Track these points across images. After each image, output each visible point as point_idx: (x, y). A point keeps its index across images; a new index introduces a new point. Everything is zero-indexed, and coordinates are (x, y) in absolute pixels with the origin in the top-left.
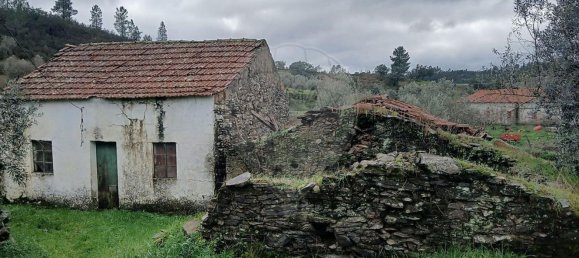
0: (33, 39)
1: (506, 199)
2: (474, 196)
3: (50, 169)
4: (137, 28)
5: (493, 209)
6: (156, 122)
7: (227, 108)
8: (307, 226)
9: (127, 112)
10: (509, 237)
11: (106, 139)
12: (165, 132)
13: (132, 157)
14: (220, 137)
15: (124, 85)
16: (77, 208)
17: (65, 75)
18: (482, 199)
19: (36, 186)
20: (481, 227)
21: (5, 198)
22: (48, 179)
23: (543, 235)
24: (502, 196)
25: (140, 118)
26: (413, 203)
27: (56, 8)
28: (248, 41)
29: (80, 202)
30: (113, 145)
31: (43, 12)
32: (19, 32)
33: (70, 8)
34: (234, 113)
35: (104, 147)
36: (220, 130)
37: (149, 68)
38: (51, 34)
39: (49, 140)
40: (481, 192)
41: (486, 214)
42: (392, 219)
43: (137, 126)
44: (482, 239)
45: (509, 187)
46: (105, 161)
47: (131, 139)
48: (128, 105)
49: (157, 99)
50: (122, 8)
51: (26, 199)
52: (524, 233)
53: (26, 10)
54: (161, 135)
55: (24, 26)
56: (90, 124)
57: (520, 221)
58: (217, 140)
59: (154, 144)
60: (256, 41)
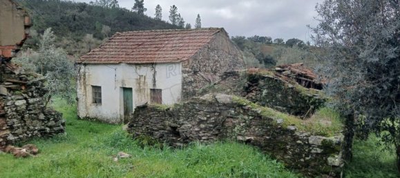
0: (120, 27)
1: (251, 117)
2: (236, 115)
3: (100, 101)
4: (182, 19)
5: (245, 122)
6: (152, 77)
7: (190, 70)
8: (169, 128)
9: (138, 71)
10: (252, 138)
11: (127, 86)
12: (157, 83)
13: (140, 97)
14: (185, 87)
15: (139, 56)
16: (113, 124)
17: (111, 50)
18: (240, 117)
19: (93, 111)
20: (240, 131)
21: (78, 116)
22: (99, 107)
23: (268, 138)
24: (249, 116)
25: (144, 75)
26: (210, 118)
27: (135, 8)
28: (213, 29)
29: (114, 121)
30: (131, 89)
31: (127, 10)
32: (112, 22)
33: (143, 7)
34: (195, 73)
35: (127, 90)
36: (185, 83)
37: (154, 46)
38: (131, 24)
39: (99, 85)
40: (239, 113)
41: (242, 125)
42: (202, 126)
43: (142, 80)
44: (240, 138)
45: (252, 111)
46: (127, 99)
47: (140, 86)
48: (138, 67)
49: (153, 64)
50: (174, 6)
51: (89, 117)
52: (259, 136)
53: (118, 9)
54: (154, 85)
55: (115, 19)
56: (120, 77)
57: (257, 129)
58: (183, 89)
59: (151, 90)
60: (218, 29)
